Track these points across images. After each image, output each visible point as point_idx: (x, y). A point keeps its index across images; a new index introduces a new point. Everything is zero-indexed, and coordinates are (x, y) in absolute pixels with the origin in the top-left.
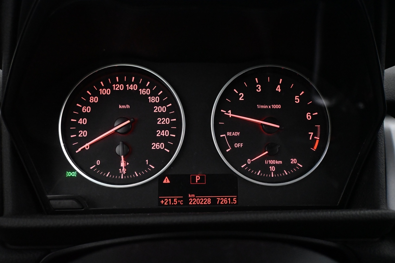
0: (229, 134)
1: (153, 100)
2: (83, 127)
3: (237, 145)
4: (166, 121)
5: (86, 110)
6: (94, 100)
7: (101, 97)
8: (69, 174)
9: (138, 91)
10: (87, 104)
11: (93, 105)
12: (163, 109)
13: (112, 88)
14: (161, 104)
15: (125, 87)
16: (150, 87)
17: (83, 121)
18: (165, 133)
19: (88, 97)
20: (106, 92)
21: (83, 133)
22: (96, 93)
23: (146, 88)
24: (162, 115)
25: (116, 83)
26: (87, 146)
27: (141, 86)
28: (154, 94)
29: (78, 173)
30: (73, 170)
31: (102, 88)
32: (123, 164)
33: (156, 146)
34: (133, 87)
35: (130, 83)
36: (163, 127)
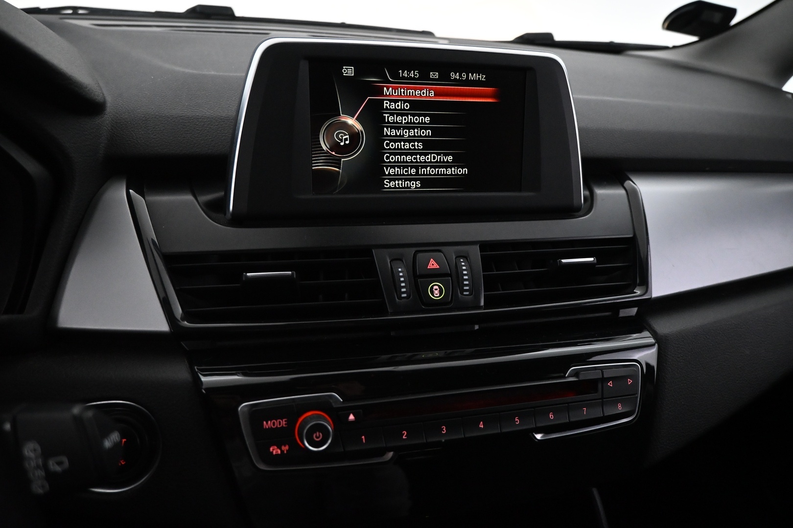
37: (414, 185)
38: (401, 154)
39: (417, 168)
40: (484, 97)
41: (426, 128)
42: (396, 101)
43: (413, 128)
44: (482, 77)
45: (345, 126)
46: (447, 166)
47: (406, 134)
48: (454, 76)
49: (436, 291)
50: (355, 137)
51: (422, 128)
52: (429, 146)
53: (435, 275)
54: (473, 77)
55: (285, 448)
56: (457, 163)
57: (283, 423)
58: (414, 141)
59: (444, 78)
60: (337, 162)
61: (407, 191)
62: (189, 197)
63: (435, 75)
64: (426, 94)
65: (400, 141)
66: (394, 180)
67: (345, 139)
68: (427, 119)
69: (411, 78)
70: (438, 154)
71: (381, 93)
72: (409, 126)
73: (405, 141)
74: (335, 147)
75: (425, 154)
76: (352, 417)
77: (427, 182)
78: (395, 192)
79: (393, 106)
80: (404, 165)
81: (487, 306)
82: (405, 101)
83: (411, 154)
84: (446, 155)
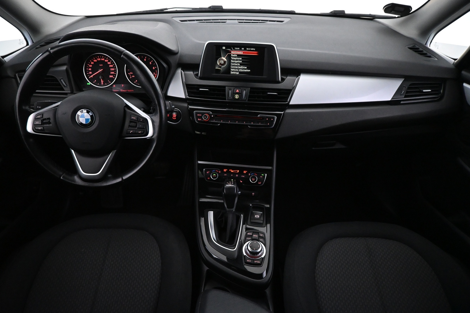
0: (131, 73)
1: (109, 63)
2: (90, 71)
3: (133, 76)
4: (113, 69)
5: (91, 66)
6: (92, 63)
7: (94, 62)
8: (88, 84)
9: (104, 61)
10: (90, 64)
11: (92, 64)
12: (112, 66)
13: (97, 60)
14: (111, 64)
15: (101, 59)
16: (108, 59)
17: (90, 69)
18: (113, 73)
19: (91, 62)
20: (95, 61)
21: (91, 73)
22: (93, 61)
23: (107, 60)
24: (112, 68)
25: (98, 58)
26: (92, 76)
27: (105, 59)
28: (109, 61)
29: (90, 84)
30: (89, 83)
31: (94, 60)
32: (102, 81)
33: (111, 76)
34: (103, 59)
35: (102, 58)
36: (112, 71)
37: (237, 73)
38: (235, 66)
39: (238, 69)
40: (255, 54)
41: (241, 61)
42: (234, 54)
43: (238, 60)
44: (254, 49)
45: (223, 60)
46: (245, 69)
47: (236, 62)
48: (248, 49)
49: (237, 97)
50: (225, 62)
51: (240, 61)
52: (241, 64)
53: (237, 93)
54: (252, 49)
55: (201, 119)
56: (248, 69)
57: (201, 115)
58: (238, 63)
59: (245, 49)
60: (221, 67)
61: (236, 75)
62: (192, 73)
63: (243, 49)
64: (241, 53)
65: (234, 63)
66: (233, 72)
67: (222, 62)
68: (241, 59)
69: (237, 49)
70: (243, 66)
71: (230, 52)
72: (237, 60)
73: (236, 63)
74: (220, 64)
75: (240, 66)
76: (212, 116)
77: (240, 73)
78: (233, 74)
79: (233, 55)
80: (235, 69)
81: (248, 101)
82: (236, 54)
83: (237, 66)
84: (245, 67)
